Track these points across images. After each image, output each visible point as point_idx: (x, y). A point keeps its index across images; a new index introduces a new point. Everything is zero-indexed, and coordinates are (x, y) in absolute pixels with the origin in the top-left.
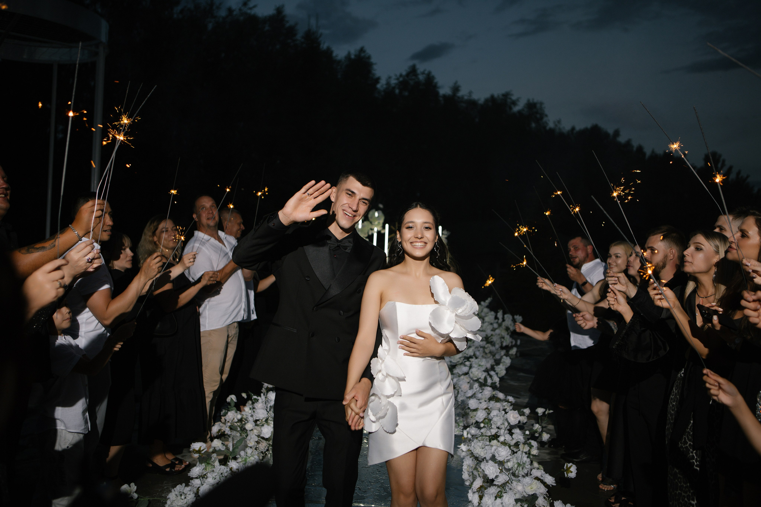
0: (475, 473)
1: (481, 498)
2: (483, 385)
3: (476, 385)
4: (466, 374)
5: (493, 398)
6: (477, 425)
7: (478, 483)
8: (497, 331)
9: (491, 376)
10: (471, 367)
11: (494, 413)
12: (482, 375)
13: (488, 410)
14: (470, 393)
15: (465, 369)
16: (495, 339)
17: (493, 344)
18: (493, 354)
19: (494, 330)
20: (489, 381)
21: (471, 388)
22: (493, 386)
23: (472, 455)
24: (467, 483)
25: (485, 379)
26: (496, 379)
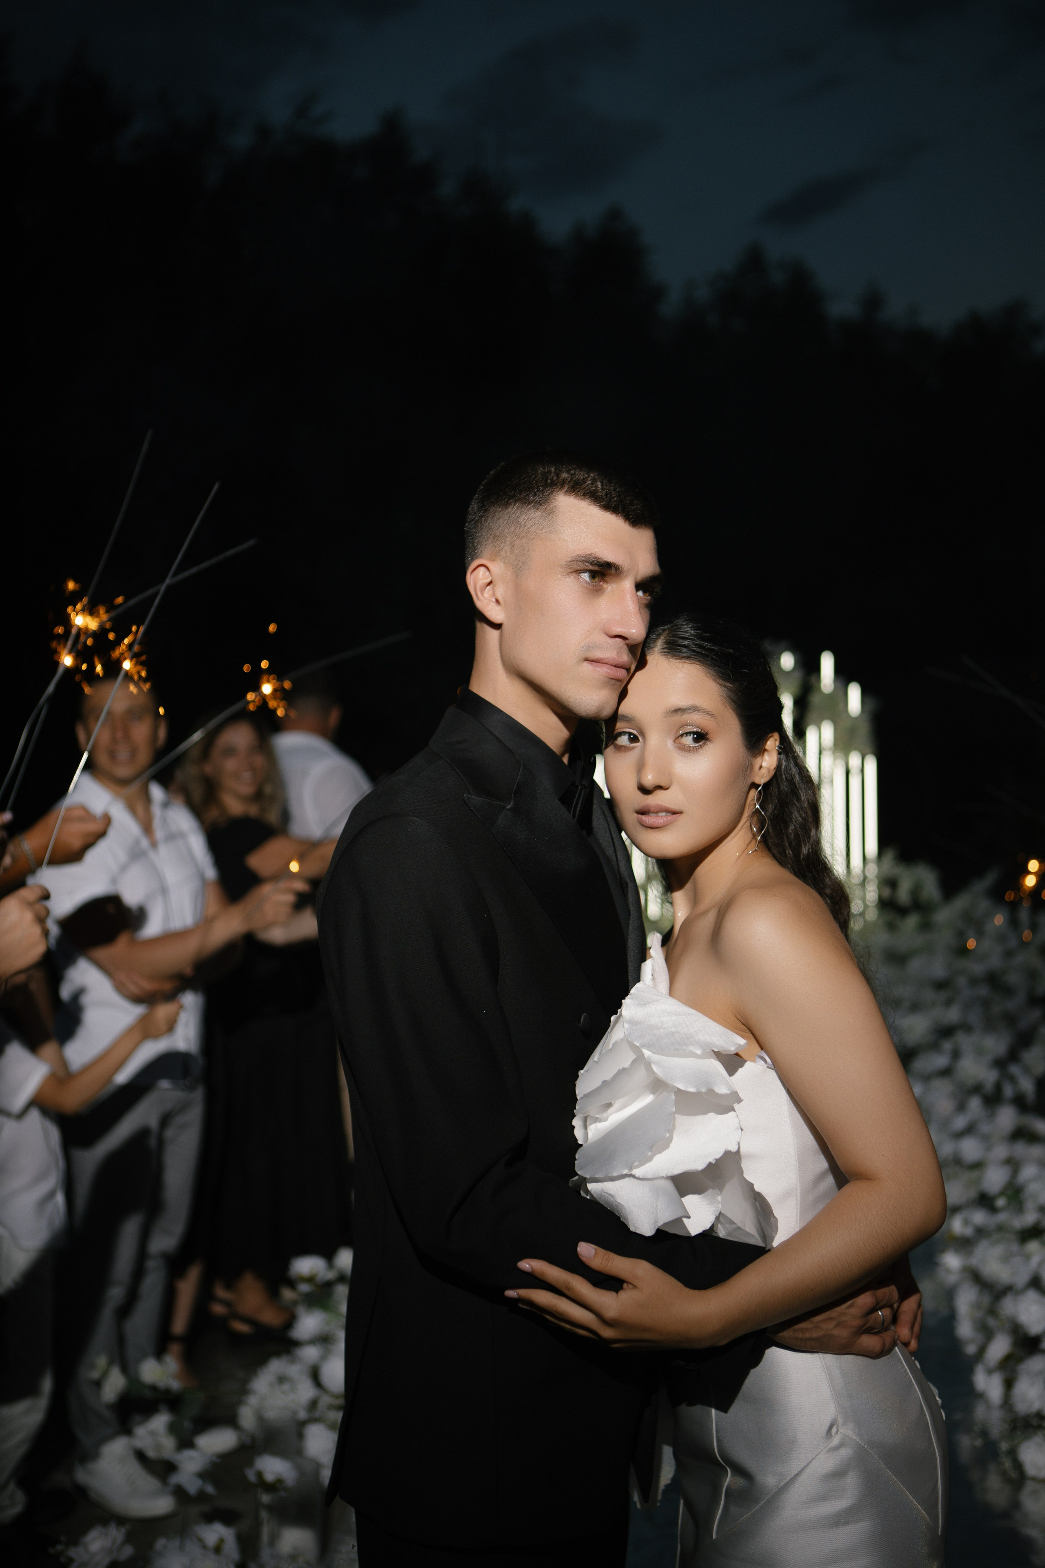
0: (991, 1322)
1: (1009, 1384)
2: (993, 1100)
3: (975, 1104)
4: (946, 1072)
5: (1020, 1134)
6: (985, 1201)
7: (999, 1347)
8: (1020, 959)
9: (1012, 1079)
10: (956, 1055)
11: (1028, 1172)
12: (989, 1077)
13: (1013, 1164)
14: (960, 1122)
15: (940, 1061)
16: (1014, 979)
17: (1008, 991)
18: (1010, 1019)
19: (1009, 954)
20: (1008, 1091)
21: (961, 1107)
22: (1020, 1103)
23: (976, 1277)
24: (971, 1349)
25: (998, 1087)
26: (1027, 1086)
